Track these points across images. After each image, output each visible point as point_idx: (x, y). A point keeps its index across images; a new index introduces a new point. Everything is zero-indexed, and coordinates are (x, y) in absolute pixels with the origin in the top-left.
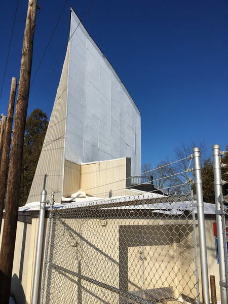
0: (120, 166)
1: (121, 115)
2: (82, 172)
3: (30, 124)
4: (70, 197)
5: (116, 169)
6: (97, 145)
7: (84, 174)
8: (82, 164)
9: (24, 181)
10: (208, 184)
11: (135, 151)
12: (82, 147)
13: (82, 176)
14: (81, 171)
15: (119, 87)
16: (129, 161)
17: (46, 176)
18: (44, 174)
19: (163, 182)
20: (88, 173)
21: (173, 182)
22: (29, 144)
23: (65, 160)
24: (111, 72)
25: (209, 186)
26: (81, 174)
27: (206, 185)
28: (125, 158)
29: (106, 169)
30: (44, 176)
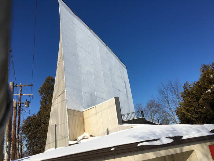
0: (111, 106)
1: (111, 70)
2: (85, 117)
3: (45, 88)
4: (76, 140)
5: (108, 109)
6: (94, 94)
7: (86, 118)
8: (84, 110)
9: (43, 133)
10: (192, 105)
11: (127, 95)
12: (81, 97)
13: (85, 120)
14: (83, 117)
15: (105, 49)
16: (117, 100)
17: (56, 125)
18: (55, 125)
19: (154, 115)
20: (89, 117)
21: (161, 114)
22: (46, 103)
23: (68, 109)
24: (97, 39)
25: (193, 108)
26: (83, 119)
27: (190, 107)
28: (114, 98)
29: (101, 111)
30: (55, 126)
